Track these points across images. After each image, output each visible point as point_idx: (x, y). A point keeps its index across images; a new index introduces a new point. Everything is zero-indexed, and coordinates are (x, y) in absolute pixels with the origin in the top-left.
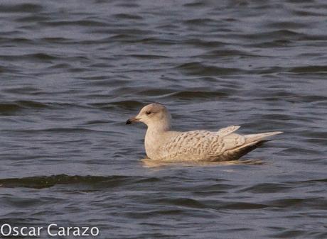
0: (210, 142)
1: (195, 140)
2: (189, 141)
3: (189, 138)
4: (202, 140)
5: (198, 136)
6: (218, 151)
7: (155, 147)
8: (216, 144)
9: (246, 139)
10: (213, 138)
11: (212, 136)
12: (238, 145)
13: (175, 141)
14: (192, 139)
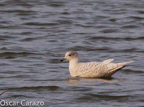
0: (101, 67)
1: (94, 66)
2: (91, 67)
3: (91, 66)
4: (97, 66)
5: (95, 65)
6: (105, 71)
7: (75, 70)
8: (104, 68)
9: (117, 65)
10: (102, 65)
11: (101, 64)
12: (114, 68)
13: (84, 67)
14: (92, 66)
